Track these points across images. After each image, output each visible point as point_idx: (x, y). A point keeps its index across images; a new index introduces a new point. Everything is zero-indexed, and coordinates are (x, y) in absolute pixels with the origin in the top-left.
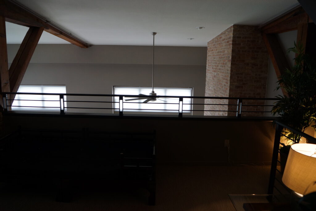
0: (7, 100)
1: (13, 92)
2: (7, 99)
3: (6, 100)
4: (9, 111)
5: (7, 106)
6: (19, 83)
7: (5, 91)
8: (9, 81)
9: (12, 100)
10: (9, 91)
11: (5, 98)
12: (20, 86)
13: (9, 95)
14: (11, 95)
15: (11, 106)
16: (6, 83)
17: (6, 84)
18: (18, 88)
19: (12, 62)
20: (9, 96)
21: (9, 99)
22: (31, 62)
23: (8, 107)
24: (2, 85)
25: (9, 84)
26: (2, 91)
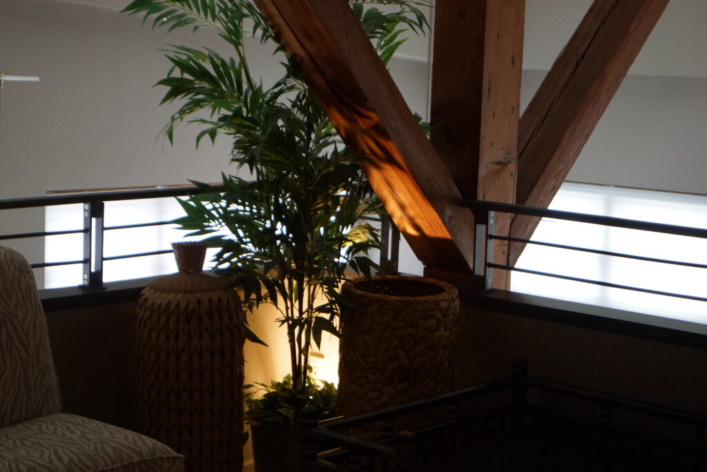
0: (491, 237)
1: (529, 204)
2: (492, 232)
3: (489, 237)
4: (493, 291)
5: (488, 265)
6: (562, 166)
7: (491, 198)
8: (515, 154)
9: (517, 241)
10: (511, 200)
11: (484, 226)
12: (564, 185)
13: (507, 217)
14: (520, 217)
15: (509, 267)
16: (499, 163)
17: (503, 164)
18: (554, 191)
19: (547, 66)
20: (509, 221)
21: (505, 234)
22: (633, 70)
23: (490, 271)
24: (482, 172)
25: (512, 168)
26: (480, 198)
